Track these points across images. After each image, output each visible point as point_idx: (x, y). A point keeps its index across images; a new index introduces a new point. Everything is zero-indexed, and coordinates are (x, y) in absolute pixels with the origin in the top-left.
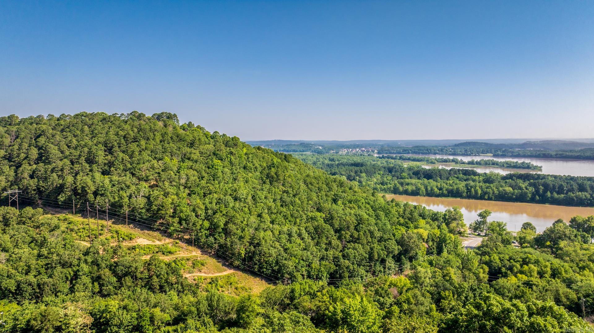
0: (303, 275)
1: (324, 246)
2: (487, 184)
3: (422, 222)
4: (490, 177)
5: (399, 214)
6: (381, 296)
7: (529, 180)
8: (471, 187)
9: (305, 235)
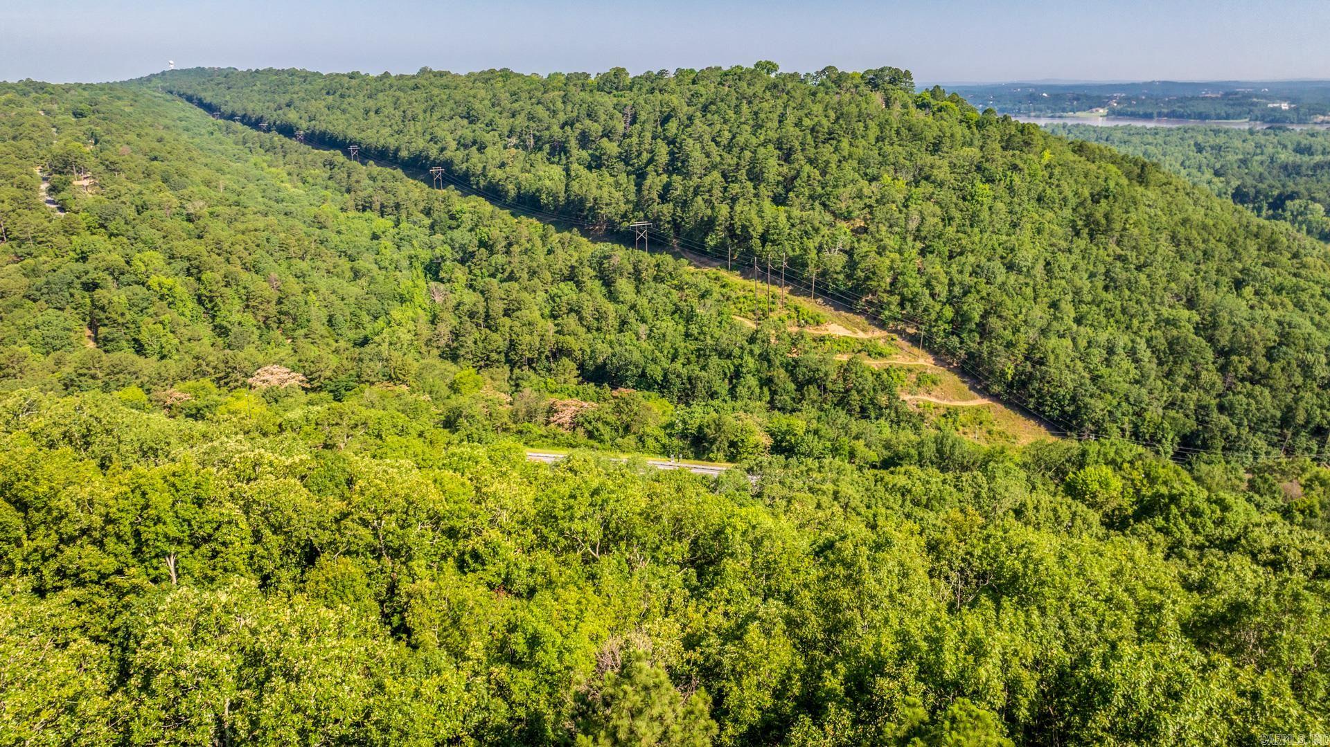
0: (1123, 430)
1: (1181, 380)
6: (1258, 492)
9: (1145, 354)
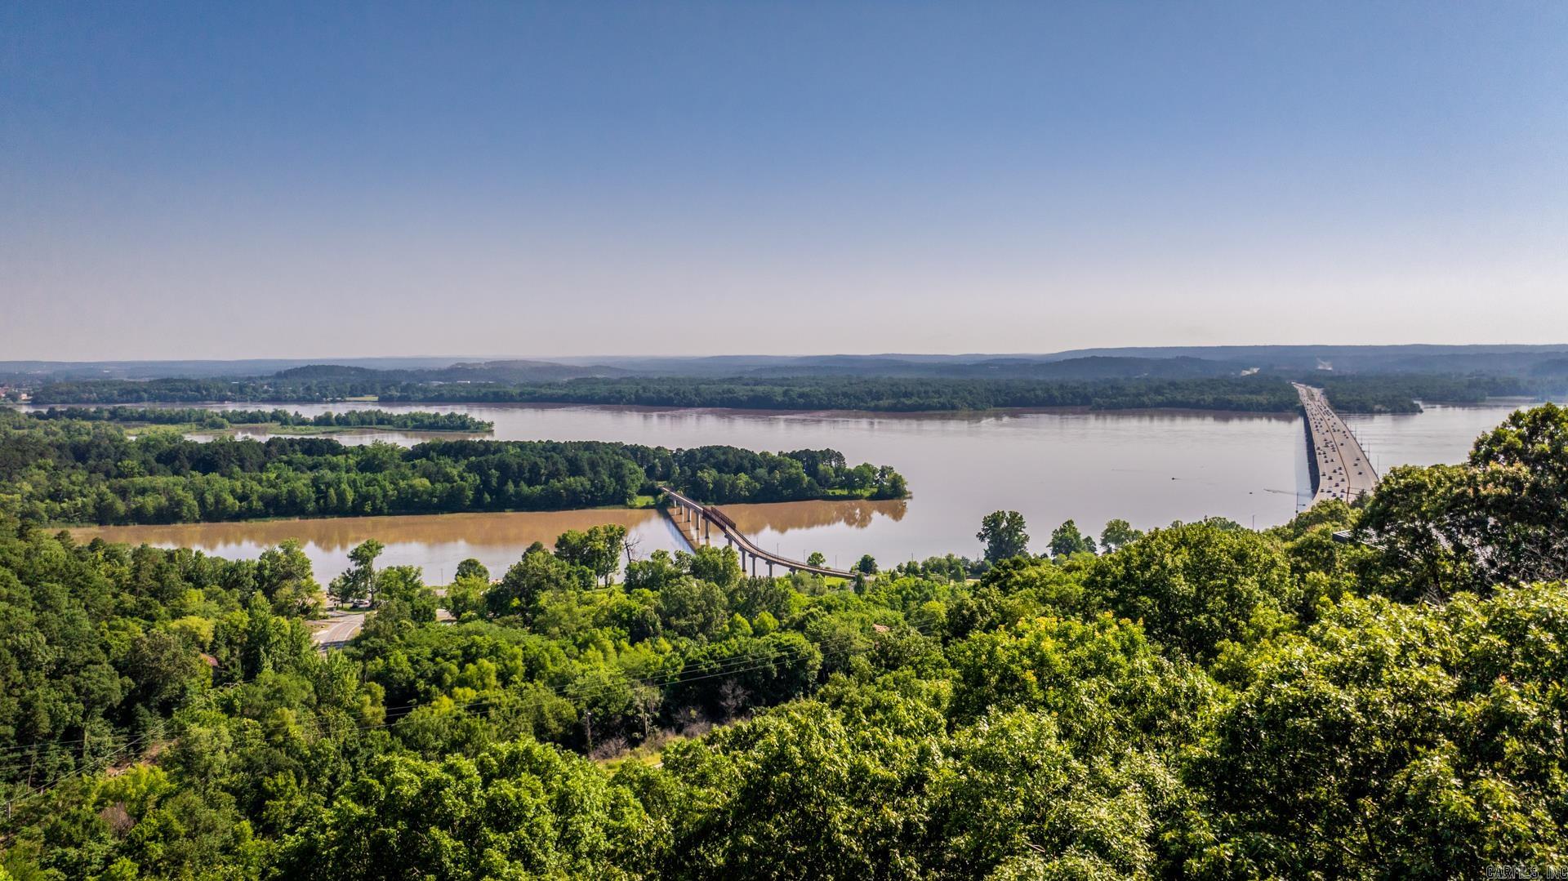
2: (369, 475)
3: (195, 597)
4: (375, 456)
5: (118, 582)
7: (466, 457)
8: (328, 485)
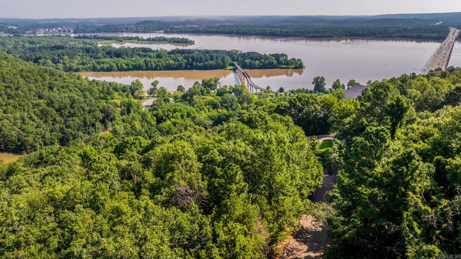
0: (40, 144)
1: (51, 123)
2: (158, 59)
3: (116, 94)
4: (160, 54)
5: (99, 91)
7: (184, 54)
8: (148, 62)
9: (35, 117)
